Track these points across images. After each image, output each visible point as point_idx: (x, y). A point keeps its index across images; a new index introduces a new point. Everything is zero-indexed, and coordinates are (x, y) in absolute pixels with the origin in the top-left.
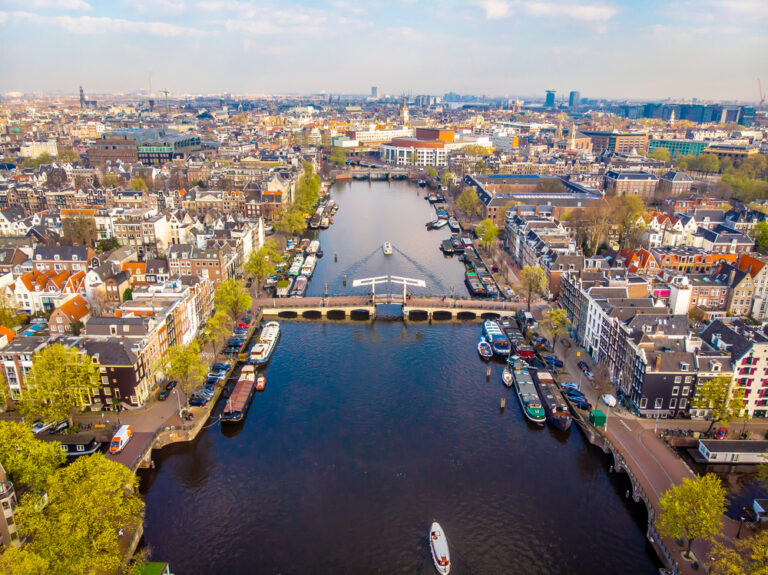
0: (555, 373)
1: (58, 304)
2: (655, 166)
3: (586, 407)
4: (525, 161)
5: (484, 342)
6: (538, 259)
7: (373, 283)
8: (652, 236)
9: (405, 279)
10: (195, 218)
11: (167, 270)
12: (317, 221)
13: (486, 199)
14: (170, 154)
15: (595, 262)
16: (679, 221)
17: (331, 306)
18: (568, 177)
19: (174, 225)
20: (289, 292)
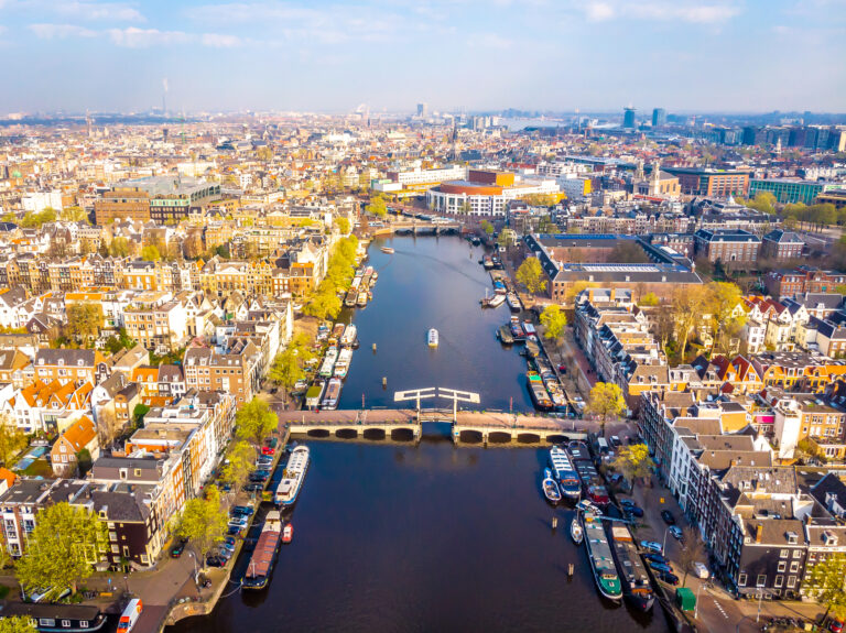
0: (634, 526)
1: (63, 425)
2: (757, 220)
3: (673, 580)
4: (599, 214)
5: (549, 479)
6: (614, 365)
7: (418, 397)
8: (752, 329)
9: (455, 392)
10: (215, 303)
11: (182, 377)
12: (353, 297)
13: (551, 271)
14: (187, 208)
15: (682, 374)
16: (787, 310)
17: (368, 423)
18: (650, 238)
19: (191, 311)
20: (320, 402)
